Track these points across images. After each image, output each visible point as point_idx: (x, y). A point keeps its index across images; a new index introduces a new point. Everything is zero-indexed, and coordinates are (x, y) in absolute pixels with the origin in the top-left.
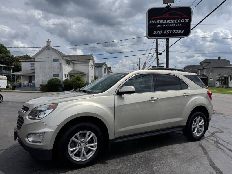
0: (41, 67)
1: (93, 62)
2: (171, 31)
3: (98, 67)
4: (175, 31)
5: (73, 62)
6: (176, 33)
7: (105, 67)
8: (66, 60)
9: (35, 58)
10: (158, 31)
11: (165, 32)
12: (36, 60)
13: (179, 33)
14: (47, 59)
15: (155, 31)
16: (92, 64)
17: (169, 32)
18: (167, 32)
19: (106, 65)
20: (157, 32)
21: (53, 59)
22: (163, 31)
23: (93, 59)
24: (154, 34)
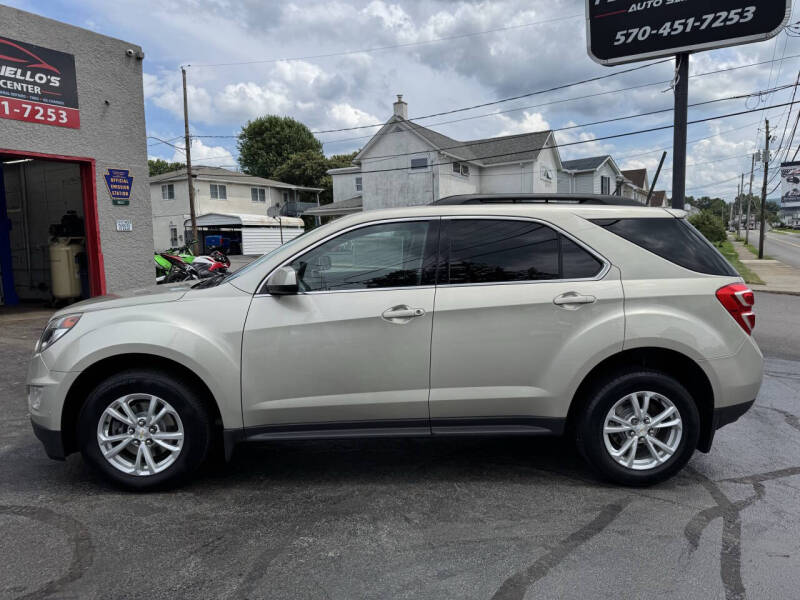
0: (377, 189)
1: (556, 157)
2: (691, 21)
3: (576, 174)
4: (710, 17)
5: (479, 163)
6: (717, 24)
7: (605, 173)
8: (453, 160)
9: (362, 161)
10: (635, 31)
11: (665, 30)
12: (365, 168)
13: (728, 23)
14: (394, 164)
15: (619, 34)
16: (551, 166)
17: (681, 28)
18: (675, 26)
19: (610, 164)
20: (627, 36)
21: (413, 161)
22: (657, 26)
23: (553, 147)
24: (616, 43)
